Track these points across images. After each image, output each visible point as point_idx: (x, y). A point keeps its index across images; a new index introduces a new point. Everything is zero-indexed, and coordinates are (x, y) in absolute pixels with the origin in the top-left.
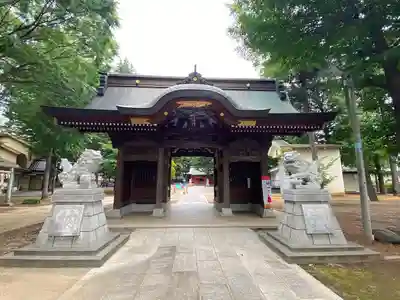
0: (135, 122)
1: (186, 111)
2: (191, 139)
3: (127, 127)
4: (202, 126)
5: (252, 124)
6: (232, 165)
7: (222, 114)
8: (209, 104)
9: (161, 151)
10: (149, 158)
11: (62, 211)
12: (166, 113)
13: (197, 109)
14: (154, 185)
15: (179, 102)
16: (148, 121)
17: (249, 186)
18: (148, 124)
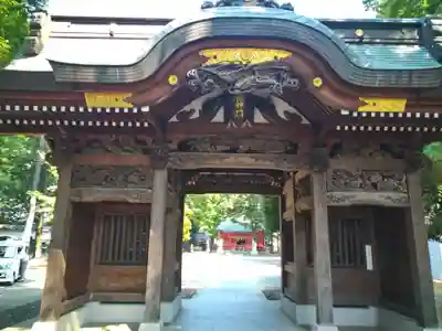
0: (96, 101)
1: (226, 75)
2: (234, 150)
3: (77, 116)
4: (259, 118)
5: (396, 106)
6: (334, 213)
7: (318, 82)
8: (282, 55)
9: (160, 178)
10: (132, 195)
12: (173, 80)
13: (251, 70)
14: (144, 261)
15: (207, 53)
16: (128, 100)
17: (370, 266)
18: (126, 107)
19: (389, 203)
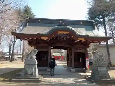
0: (43, 38)
1: (60, 35)
3: (40, 39)
4: (64, 39)
5: (83, 40)
6: (75, 53)
7: (73, 36)
8: (68, 32)
13: (64, 34)
15: (58, 32)
16: (47, 38)
17: (81, 62)
18: (47, 39)
19: (82, 52)
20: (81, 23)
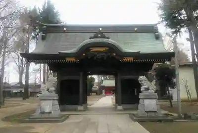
1: (95, 53)
3: (63, 62)
5: (131, 59)
7: (114, 54)
11: (43, 103)
12: (84, 55)
15: (91, 48)
16: (75, 59)
20: (136, 29)
